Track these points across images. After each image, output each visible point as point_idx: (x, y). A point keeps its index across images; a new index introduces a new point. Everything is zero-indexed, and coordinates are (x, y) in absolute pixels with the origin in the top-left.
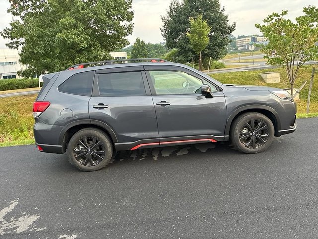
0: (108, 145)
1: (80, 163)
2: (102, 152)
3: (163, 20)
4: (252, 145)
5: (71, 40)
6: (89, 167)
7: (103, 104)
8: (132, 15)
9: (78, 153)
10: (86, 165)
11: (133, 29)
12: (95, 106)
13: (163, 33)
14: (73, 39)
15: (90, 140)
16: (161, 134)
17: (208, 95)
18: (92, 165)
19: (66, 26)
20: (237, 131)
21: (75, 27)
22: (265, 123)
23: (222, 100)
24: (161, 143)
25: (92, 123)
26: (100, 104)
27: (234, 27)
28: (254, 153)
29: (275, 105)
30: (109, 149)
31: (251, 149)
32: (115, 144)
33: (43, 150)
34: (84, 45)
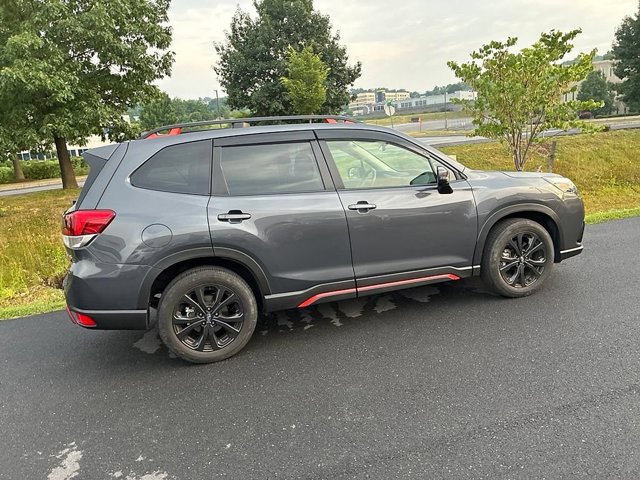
0: (251, 300)
1: (188, 346)
2: (237, 316)
3: (218, 49)
4: (519, 281)
5: (37, 82)
6: (208, 353)
7: (239, 212)
8: (168, 34)
9: (183, 325)
10: (200, 349)
11: (173, 64)
12: (223, 217)
13: (221, 78)
14: (40, 80)
15: (210, 291)
16: (361, 270)
17: (445, 188)
18: (215, 348)
19: (24, 52)
20: (496, 255)
21: (41, 53)
22: (540, 238)
23: (467, 196)
24: (359, 289)
25: (217, 254)
26: (231, 212)
27: (359, 70)
28: (523, 295)
29: (555, 203)
30: (253, 310)
31: (518, 289)
32: (266, 297)
33: (99, 323)
34: (66, 94)
